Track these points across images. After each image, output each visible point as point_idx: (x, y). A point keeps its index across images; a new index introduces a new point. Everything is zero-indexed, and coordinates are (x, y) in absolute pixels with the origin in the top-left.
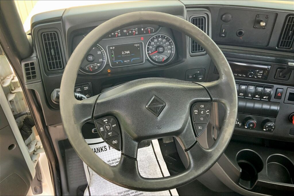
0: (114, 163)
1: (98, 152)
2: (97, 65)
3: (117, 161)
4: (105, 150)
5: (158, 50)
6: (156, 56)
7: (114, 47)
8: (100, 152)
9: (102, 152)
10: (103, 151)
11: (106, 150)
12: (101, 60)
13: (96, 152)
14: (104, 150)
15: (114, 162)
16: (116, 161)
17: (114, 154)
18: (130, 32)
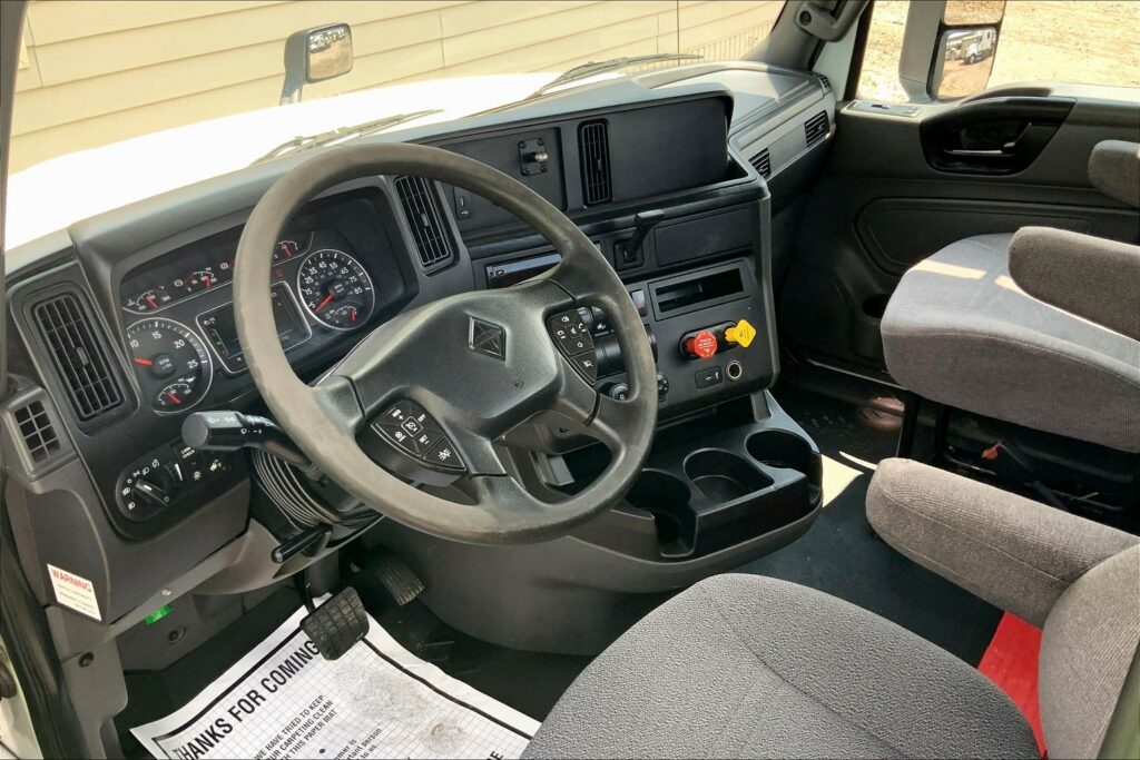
0: (281, 751)
1: (207, 750)
2: (187, 383)
3: (285, 740)
4: (224, 731)
5: (331, 291)
6: (332, 312)
7: (212, 319)
8: (212, 745)
9: (217, 741)
10: (222, 737)
11: (227, 729)
12: (192, 364)
13: (199, 751)
14: (223, 733)
15: (277, 747)
16: (281, 742)
17: (264, 726)
18: (195, 282)
